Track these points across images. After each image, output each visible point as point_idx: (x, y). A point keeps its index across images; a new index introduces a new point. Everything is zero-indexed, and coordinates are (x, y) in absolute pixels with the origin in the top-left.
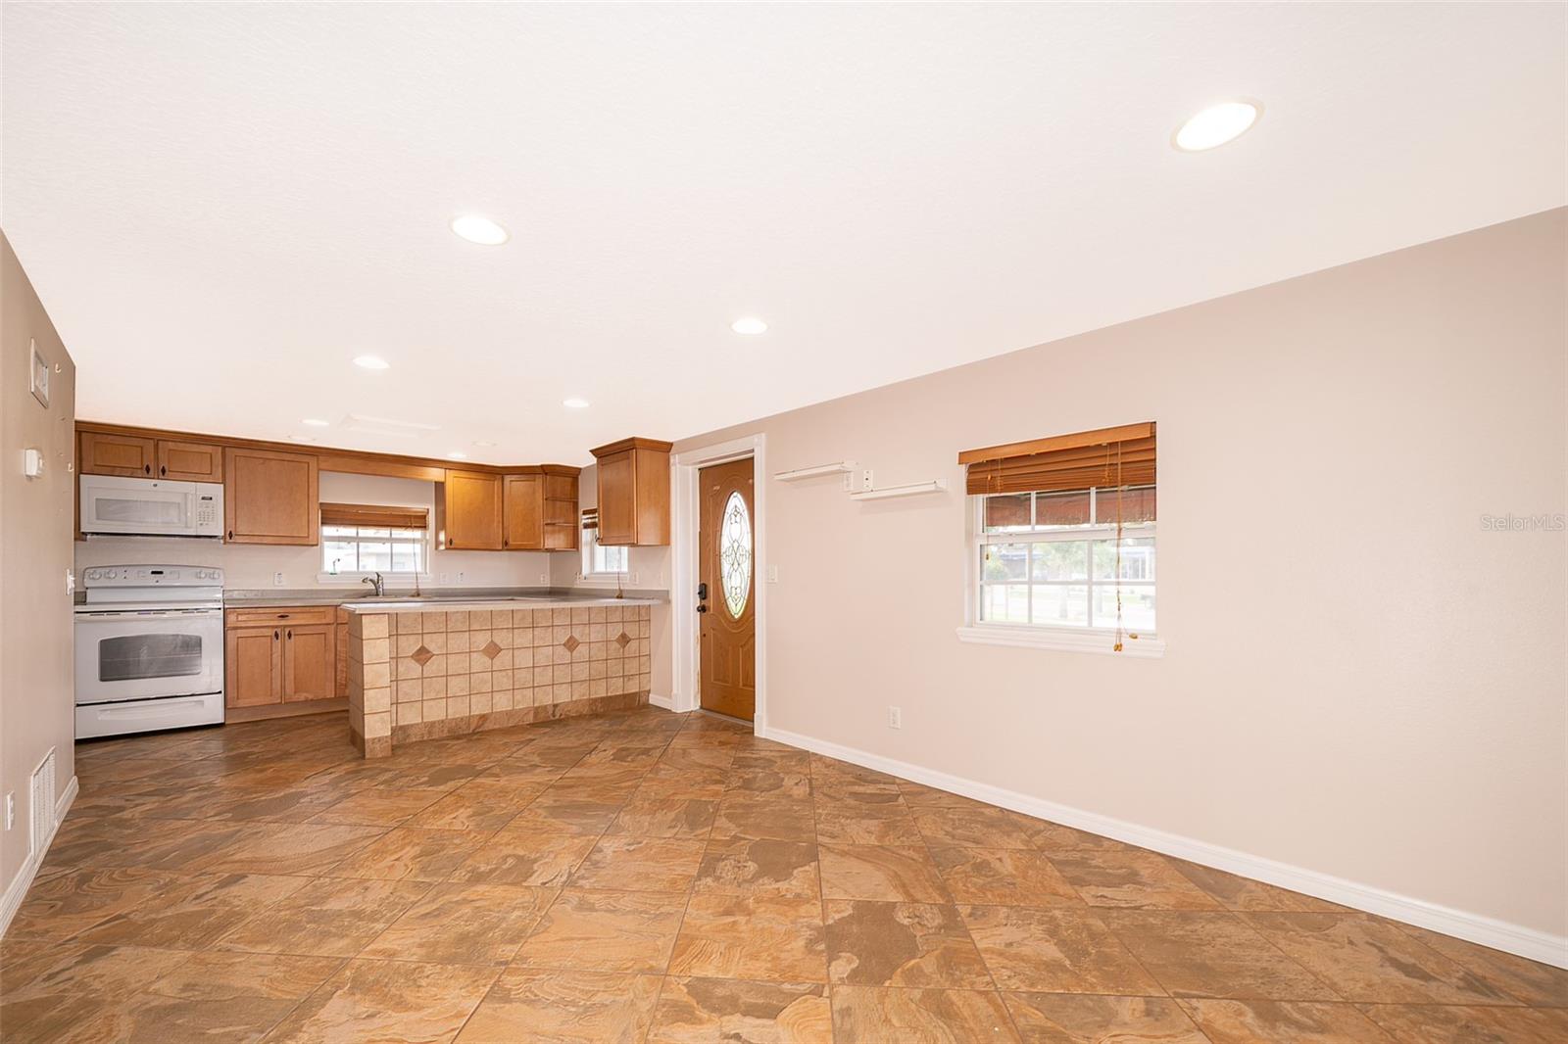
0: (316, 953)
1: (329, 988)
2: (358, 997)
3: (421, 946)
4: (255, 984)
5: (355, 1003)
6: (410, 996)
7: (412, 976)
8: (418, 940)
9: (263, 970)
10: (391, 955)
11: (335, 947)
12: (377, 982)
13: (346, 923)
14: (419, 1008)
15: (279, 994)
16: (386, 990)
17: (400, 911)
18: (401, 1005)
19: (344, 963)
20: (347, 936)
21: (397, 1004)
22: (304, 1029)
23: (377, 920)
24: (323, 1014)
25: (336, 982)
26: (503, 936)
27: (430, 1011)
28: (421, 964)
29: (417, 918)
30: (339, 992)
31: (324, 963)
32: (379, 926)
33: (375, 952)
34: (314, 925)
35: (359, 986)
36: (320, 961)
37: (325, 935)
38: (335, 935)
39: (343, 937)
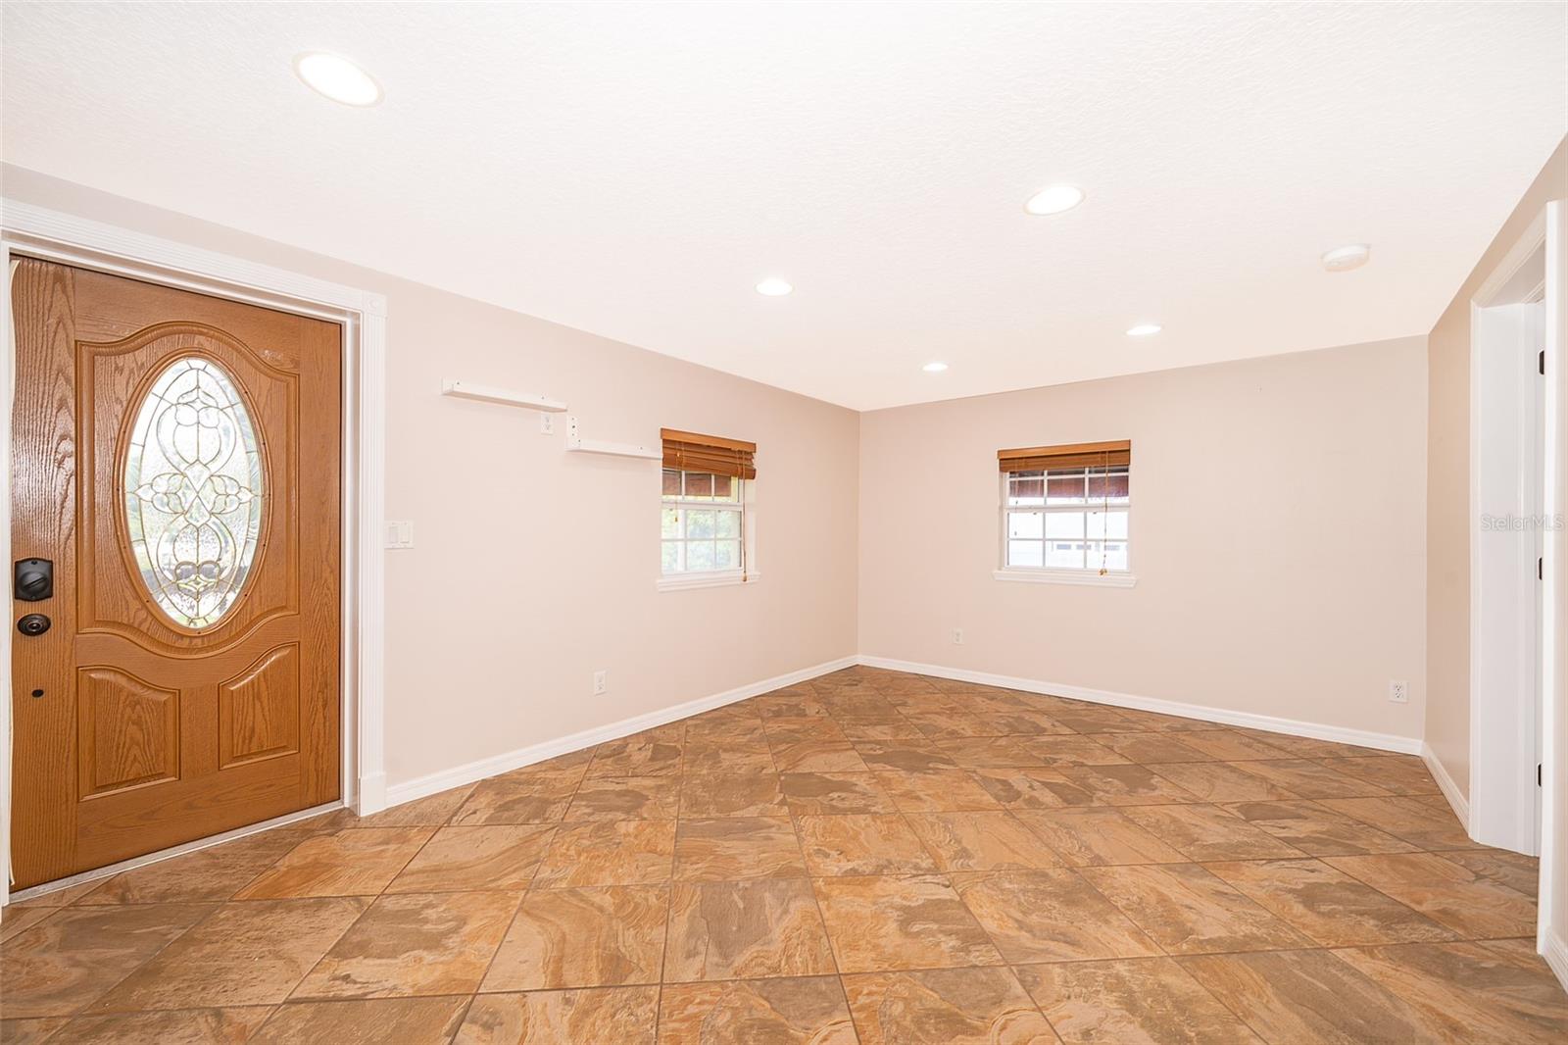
0: (1203, 992)
1: (1208, 947)
2: (1189, 925)
3: (1107, 922)
4: (1276, 1005)
5: (1195, 922)
6: (1153, 899)
7: (1139, 908)
8: (1104, 928)
9: (1264, 1014)
10: (1138, 934)
11: (1179, 982)
12: (1166, 924)
13: (1149, 1000)
14: (1153, 889)
15: (1255, 976)
16: (1165, 914)
17: (1086, 967)
18: (1163, 899)
19: (1181, 959)
20: (1160, 985)
21: (1165, 901)
22: (1242, 934)
23: (1118, 977)
24: (1223, 933)
25: (1198, 947)
26: (1044, 882)
27: (1147, 883)
28: (1123, 910)
29: (1080, 946)
30: (1201, 938)
31: (1200, 974)
32: (1121, 969)
33: (1148, 948)
34: (1186, 1030)
35: (1184, 933)
36: (1203, 978)
37: (1182, 1005)
38: (1171, 995)
39: (1164, 986)
